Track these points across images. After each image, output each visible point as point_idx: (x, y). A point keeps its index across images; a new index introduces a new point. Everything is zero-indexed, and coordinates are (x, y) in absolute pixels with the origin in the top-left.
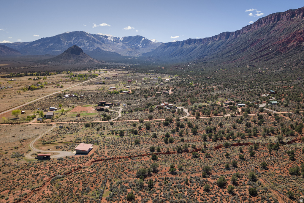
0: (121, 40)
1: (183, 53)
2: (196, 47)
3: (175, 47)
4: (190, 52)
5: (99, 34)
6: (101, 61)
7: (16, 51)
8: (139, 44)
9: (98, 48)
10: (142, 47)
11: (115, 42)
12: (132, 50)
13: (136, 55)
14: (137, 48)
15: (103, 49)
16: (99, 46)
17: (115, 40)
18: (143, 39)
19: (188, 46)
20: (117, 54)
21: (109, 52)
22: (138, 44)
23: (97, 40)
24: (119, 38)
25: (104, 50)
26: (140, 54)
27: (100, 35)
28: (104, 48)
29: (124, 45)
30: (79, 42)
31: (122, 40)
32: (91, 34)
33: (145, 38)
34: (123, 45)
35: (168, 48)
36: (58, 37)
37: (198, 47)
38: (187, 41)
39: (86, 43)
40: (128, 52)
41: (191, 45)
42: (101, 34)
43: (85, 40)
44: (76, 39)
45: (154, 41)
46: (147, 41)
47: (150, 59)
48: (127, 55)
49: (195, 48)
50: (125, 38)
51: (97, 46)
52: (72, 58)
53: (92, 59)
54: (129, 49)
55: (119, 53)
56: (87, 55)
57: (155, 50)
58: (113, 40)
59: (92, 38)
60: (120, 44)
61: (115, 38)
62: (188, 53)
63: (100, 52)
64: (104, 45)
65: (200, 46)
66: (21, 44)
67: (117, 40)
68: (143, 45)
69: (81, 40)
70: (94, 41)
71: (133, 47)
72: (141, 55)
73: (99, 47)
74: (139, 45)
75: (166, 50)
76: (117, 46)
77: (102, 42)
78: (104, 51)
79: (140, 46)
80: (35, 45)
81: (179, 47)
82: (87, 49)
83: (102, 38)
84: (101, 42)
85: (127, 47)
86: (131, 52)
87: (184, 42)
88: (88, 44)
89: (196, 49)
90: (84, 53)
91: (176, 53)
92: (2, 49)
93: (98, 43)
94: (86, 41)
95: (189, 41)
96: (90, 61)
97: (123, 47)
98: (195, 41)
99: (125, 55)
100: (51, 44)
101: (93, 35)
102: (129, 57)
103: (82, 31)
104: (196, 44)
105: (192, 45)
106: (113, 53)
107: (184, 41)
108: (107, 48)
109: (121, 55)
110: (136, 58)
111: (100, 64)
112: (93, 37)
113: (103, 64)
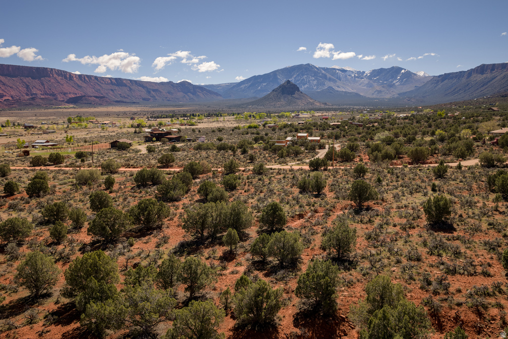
0: (367, 75)
1: (469, 88)
2: (495, 78)
3: (455, 80)
4: (482, 86)
5: (333, 67)
6: (325, 104)
7: (217, 94)
8: (396, 79)
9: (330, 88)
10: (400, 84)
11: (358, 77)
12: (383, 89)
13: (388, 96)
14: (391, 86)
15: (337, 89)
16: (331, 84)
17: (356, 75)
18: (403, 71)
19: (479, 78)
20: (357, 95)
21: (345, 92)
22: (394, 80)
23: (328, 76)
24: (364, 72)
25: (339, 89)
26: (395, 93)
27: (335, 69)
28: (338, 87)
29: (371, 82)
30: (303, 79)
31: (369, 75)
32: (322, 68)
33: (405, 70)
34: (369, 82)
35: (443, 83)
36: (275, 73)
37: (499, 77)
38: (477, 70)
39: (313, 80)
40: (375, 92)
41: (485, 76)
42: (337, 67)
43: (312, 76)
44: (298, 75)
45: (421, 74)
46: (409, 75)
47: (409, 100)
48: (374, 96)
49: (493, 79)
50: (374, 71)
51: (328, 84)
52: (282, 100)
53: (311, 101)
54: (378, 88)
55: (362, 94)
56: (306, 96)
57: (420, 87)
58: (355, 76)
59: (322, 74)
60: (366, 81)
61: (359, 72)
62: (478, 89)
63: (330, 92)
64: (339, 83)
65: (502, 75)
66: (227, 86)
67: (360, 74)
68: (402, 81)
69: (306, 76)
70: (325, 77)
71: (386, 84)
72: (396, 96)
73: (332, 86)
74: (395, 82)
75: (440, 86)
76: (360, 85)
77: (337, 78)
78: (337, 91)
79: (397, 82)
80: (243, 86)
81: (464, 80)
82: (313, 89)
83: (337, 73)
84: (334, 78)
85: (375, 84)
86: (380, 92)
87: (471, 72)
88: (315, 82)
89: (494, 81)
90: (301, 93)
91: (456, 90)
92: (199, 92)
93: (330, 79)
94: (313, 78)
95: (482, 69)
96: (307, 103)
97: (370, 86)
98: (493, 67)
99: (371, 96)
100: (264, 84)
101: (324, 69)
102: (376, 99)
103: (308, 64)
104: (495, 73)
105: (488, 75)
106: (350, 93)
107: (472, 69)
108: (343, 87)
109: (363, 96)
110: (387, 99)
111: (323, 106)
112: (323, 72)
113: (327, 107)
